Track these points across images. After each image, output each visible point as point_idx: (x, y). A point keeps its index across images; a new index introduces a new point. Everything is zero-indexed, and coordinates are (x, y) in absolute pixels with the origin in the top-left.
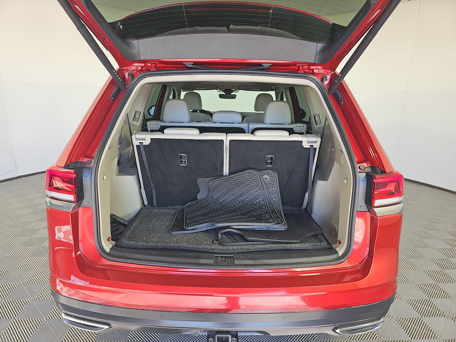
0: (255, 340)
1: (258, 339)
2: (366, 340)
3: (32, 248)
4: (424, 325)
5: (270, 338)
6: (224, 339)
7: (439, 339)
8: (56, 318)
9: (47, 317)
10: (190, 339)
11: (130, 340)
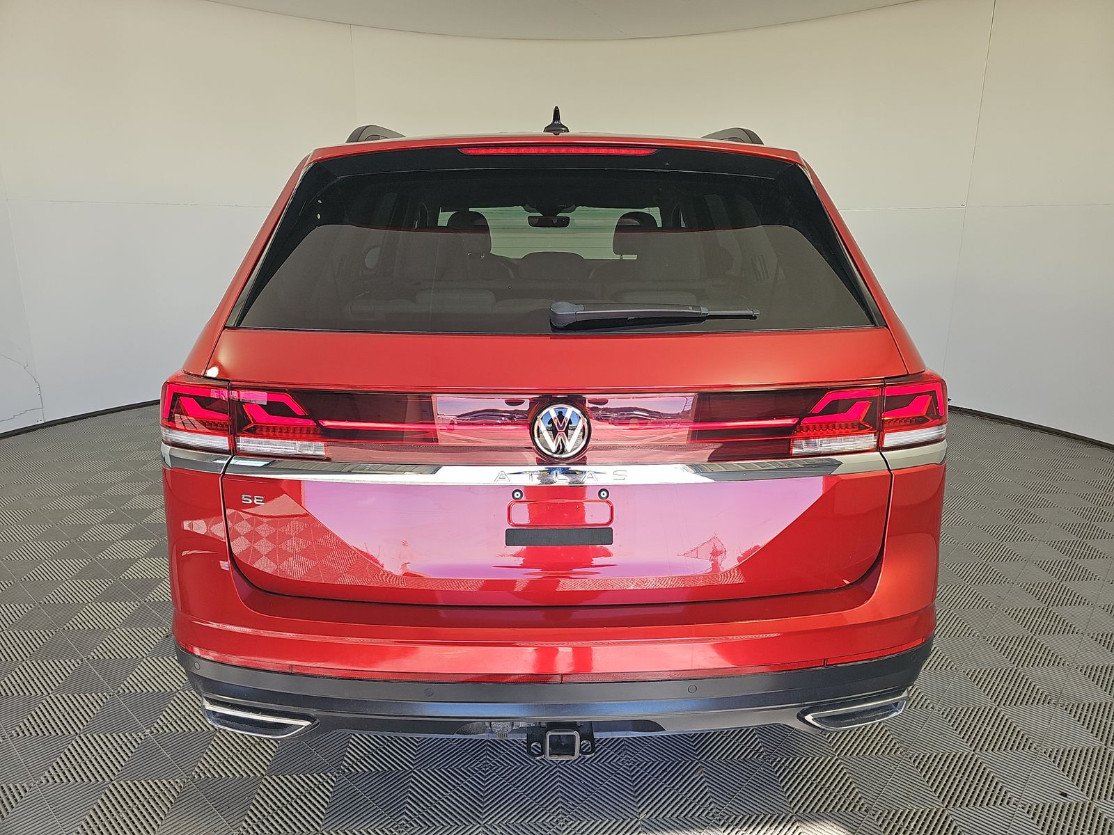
0: (629, 763)
1: (635, 758)
2: (874, 754)
3: (100, 583)
4: (1004, 721)
5: (660, 758)
6: (563, 744)
7: (1035, 749)
8: (173, 730)
9: (153, 729)
10: (484, 764)
11: (348, 769)
